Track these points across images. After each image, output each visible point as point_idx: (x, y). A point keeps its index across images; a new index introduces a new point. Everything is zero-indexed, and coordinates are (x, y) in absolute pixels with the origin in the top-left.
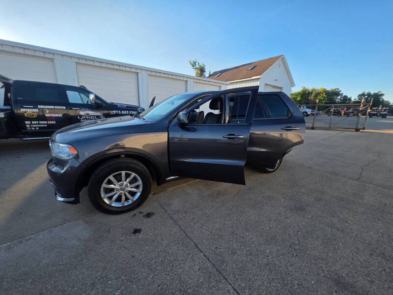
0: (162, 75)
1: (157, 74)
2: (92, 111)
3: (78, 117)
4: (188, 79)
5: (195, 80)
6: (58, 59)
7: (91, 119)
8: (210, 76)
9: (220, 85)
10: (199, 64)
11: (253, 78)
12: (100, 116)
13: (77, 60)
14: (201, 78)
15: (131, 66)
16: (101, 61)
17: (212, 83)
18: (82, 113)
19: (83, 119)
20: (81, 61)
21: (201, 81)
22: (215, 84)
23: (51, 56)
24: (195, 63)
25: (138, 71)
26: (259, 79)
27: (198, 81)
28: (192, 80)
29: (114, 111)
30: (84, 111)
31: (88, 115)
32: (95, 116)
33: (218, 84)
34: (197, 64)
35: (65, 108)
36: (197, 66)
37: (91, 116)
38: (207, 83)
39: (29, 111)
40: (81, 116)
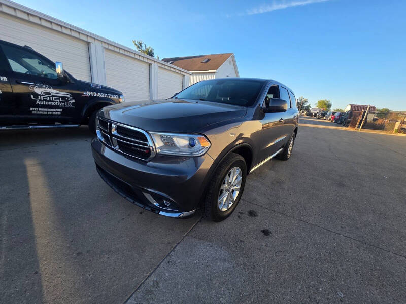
0: (122, 51)
1: (116, 50)
2: (53, 88)
3: (32, 96)
4: (152, 63)
5: (160, 65)
7: (53, 101)
9: (184, 74)
10: (145, 46)
11: (210, 71)
12: (68, 98)
15: (79, 31)
17: (177, 71)
18: (38, 91)
19: (40, 100)
21: (166, 67)
22: (179, 72)
24: (140, 44)
25: (90, 40)
26: (214, 73)
27: (163, 66)
28: (156, 64)
29: (88, 92)
30: (40, 88)
31: (48, 94)
32: (59, 97)
33: (181, 73)
34: (143, 45)
35: (5, 79)
36: (143, 48)
37: (53, 96)
38: (172, 69)
40: (36, 95)
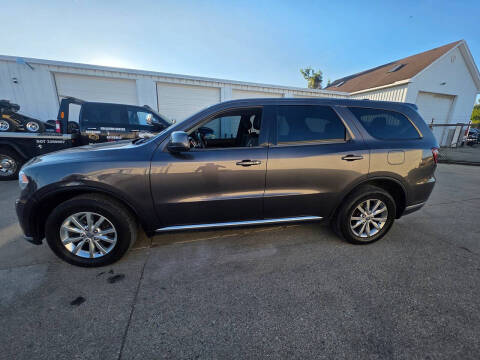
6: (140, 81)
8: (329, 86)
10: (313, 71)
11: (397, 83)
13: (157, 80)
14: (316, 90)
15: (212, 81)
16: (181, 78)
20: (161, 80)
23: (134, 77)
24: (308, 71)
25: (220, 86)
26: (406, 84)
34: (311, 72)
36: (311, 75)
39: (93, 133)
